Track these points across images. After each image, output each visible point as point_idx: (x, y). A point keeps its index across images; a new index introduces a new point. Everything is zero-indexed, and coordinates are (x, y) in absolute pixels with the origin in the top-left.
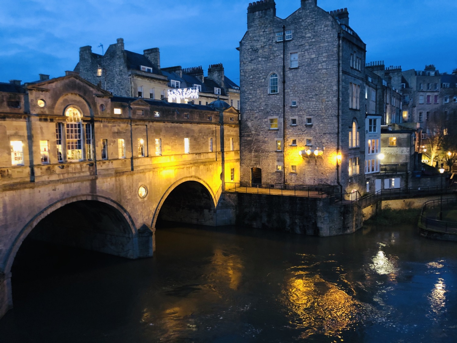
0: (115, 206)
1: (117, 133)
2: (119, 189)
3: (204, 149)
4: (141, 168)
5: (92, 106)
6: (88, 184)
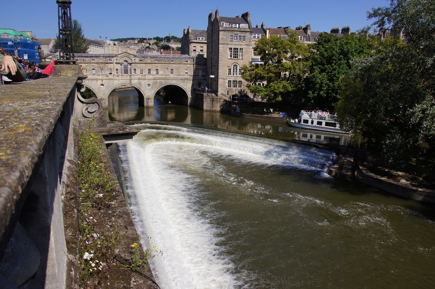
0: (138, 89)
1: (140, 67)
3: (182, 74)
4: (148, 78)
5: (131, 60)
6: (129, 81)
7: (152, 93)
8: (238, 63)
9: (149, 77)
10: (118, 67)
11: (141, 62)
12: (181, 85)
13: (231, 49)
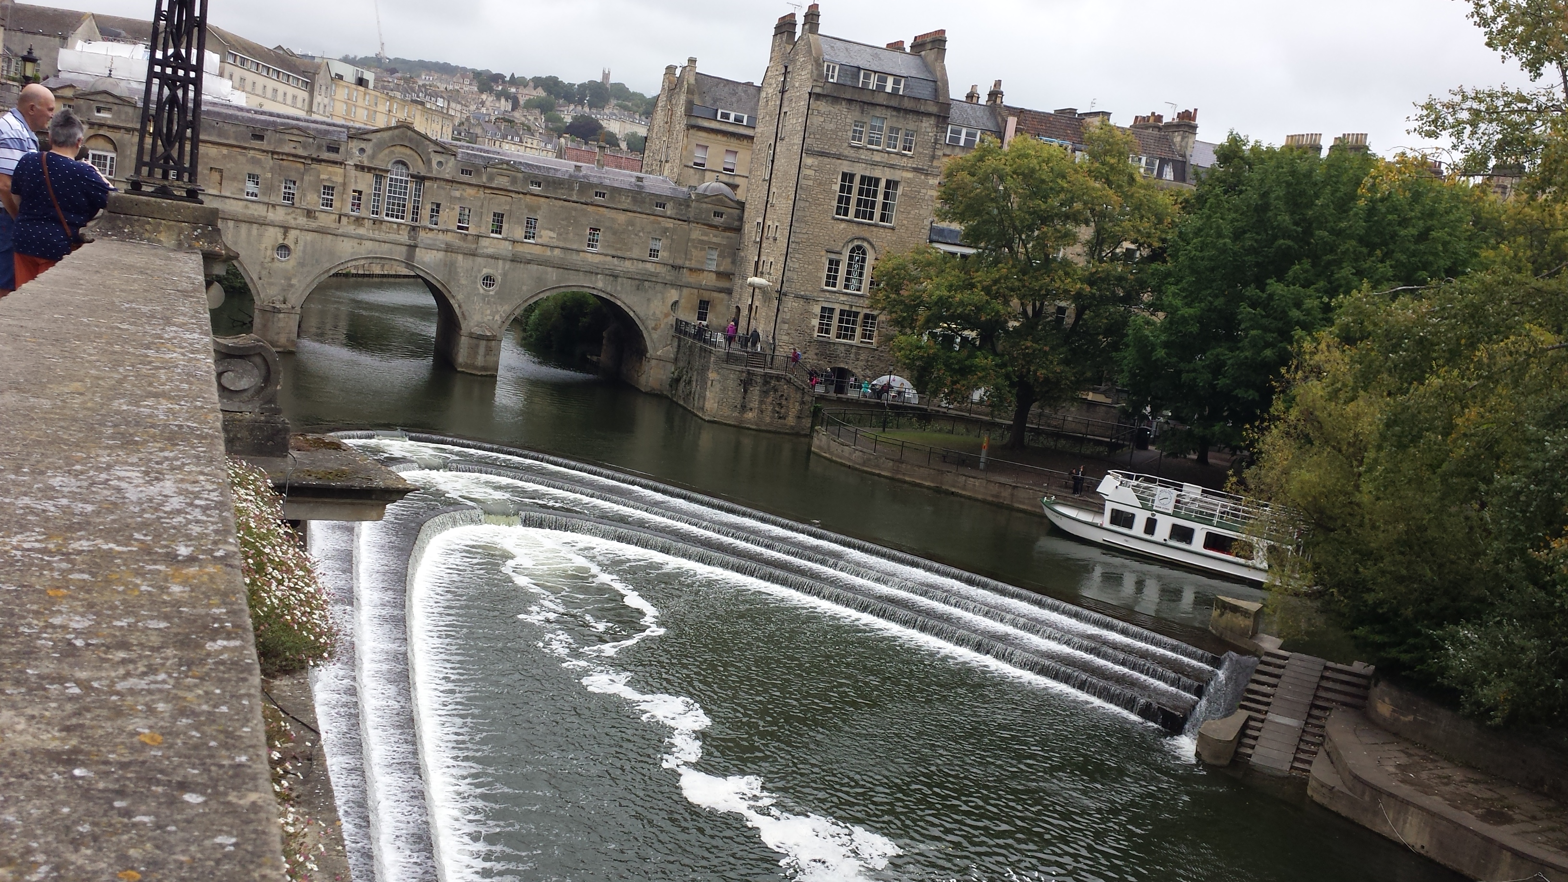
0: (438, 286)
1: (459, 199)
2: (451, 267)
3: (635, 253)
4: (490, 251)
5: (428, 162)
6: (404, 249)
7: (497, 317)
8: (874, 241)
9: (493, 244)
10: (365, 182)
11: (466, 178)
12: (623, 297)
13: (848, 177)
